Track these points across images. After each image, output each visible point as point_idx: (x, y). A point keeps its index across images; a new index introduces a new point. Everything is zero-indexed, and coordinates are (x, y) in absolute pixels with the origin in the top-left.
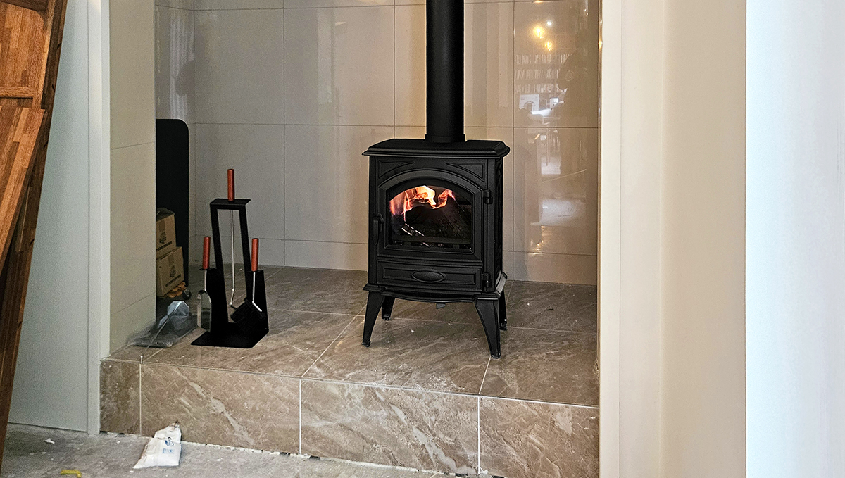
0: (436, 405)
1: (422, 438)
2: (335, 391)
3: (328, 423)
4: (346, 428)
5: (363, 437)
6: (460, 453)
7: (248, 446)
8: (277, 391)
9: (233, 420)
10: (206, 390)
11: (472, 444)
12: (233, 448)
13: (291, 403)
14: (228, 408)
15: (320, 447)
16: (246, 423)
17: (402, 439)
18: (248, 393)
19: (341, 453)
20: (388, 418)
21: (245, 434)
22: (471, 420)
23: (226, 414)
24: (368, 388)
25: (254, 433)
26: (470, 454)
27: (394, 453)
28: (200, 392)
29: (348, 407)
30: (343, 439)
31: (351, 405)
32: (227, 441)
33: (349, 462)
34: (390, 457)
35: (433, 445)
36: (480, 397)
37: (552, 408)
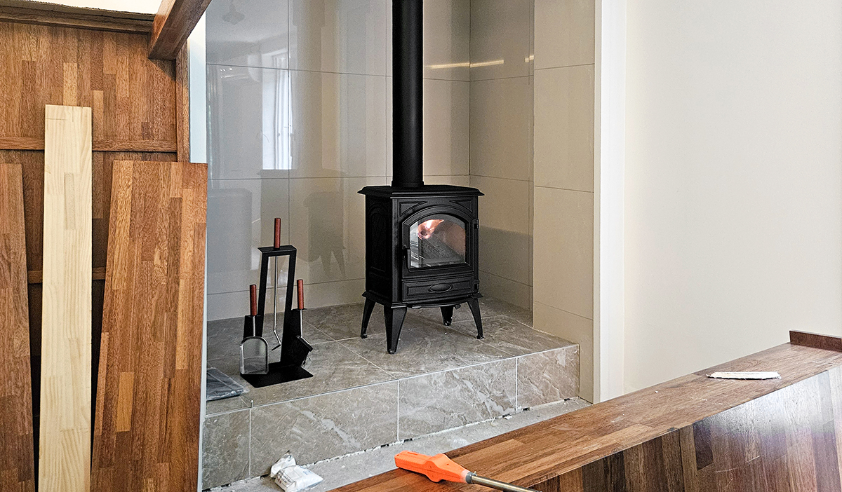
0: (492, 371)
1: (482, 397)
2: (425, 382)
3: (419, 409)
4: (433, 408)
5: (444, 411)
6: (506, 400)
7: (355, 449)
8: (380, 396)
9: (343, 433)
10: (317, 414)
11: (513, 392)
12: (341, 457)
13: (392, 401)
14: (337, 422)
15: (413, 430)
16: (353, 431)
17: (470, 403)
18: (355, 404)
19: (429, 429)
20: (462, 390)
21: (353, 441)
22: (512, 375)
23: (336, 429)
24: (448, 372)
25: (358, 436)
26: (511, 399)
27: (465, 415)
28: (312, 417)
29: (434, 391)
30: (429, 417)
31: (436, 390)
32: (339, 452)
33: (434, 434)
34: (462, 419)
35: (490, 400)
36: (517, 357)
37: (556, 352)
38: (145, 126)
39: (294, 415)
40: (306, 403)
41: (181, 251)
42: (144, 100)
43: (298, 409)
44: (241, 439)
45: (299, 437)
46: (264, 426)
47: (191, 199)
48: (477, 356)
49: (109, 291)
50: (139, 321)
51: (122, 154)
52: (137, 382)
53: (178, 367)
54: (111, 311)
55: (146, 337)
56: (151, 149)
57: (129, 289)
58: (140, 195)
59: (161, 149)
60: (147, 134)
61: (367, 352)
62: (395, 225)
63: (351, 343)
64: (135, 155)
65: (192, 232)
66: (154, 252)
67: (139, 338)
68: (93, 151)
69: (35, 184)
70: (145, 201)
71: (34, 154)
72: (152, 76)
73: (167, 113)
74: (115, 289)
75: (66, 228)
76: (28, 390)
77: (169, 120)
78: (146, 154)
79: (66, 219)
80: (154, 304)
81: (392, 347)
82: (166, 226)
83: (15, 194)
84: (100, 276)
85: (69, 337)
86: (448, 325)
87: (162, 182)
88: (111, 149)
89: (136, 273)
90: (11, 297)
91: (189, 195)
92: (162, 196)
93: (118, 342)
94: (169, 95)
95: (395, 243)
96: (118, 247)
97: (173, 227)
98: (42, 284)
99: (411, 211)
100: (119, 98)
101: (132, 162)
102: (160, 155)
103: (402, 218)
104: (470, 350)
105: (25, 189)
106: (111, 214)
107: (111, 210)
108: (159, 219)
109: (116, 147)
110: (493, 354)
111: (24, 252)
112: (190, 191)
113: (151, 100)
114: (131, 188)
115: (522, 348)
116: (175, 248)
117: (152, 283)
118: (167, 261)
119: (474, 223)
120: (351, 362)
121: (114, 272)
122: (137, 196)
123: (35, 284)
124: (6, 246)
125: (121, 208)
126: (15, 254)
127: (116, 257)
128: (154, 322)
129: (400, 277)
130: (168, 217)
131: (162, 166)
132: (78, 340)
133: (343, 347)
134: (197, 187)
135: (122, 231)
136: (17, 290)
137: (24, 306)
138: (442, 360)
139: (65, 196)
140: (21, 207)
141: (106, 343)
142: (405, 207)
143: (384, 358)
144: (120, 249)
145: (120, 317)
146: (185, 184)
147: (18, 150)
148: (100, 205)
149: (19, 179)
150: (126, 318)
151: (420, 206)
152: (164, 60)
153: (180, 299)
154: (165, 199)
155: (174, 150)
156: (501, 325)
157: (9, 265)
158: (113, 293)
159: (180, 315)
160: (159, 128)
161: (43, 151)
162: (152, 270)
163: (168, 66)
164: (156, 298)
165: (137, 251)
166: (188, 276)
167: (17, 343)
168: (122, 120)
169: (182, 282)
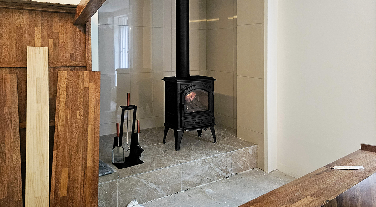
0: (222, 158)
1: (217, 170)
2: (193, 164)
3: (191, 176)
4: (196, 175)
5: (201, 177)
6: (227, 170)
7: (163, 195)
8: (174, 171)
9: (158, 188)
10: (147, 180)
11: (230, 167)
12: (157, 199)
13: (180, 173)
14: (156, 184)
15: (188, 186)
16: (162, 187)
17: (213, 173)
18: (163, 176)
19: (195, 185)
20: (209, 167)
21: (162, 192)
22: (230, 159)
23: (155, 187)
24: (203, 159)
25: (164, 190)
26: (229, 170)
27: (210, 178)
28: (145, 182)
29: (197, 168)
30: (195, 180)
31: (198, 167)
32: (156, 197)
33: (197, 187)
34: (209, 180)
35: (221, 171)
36: (232, 152)
37: (248, 149)
38: (72, 55)
39: (137, 181)
40: (142, 176)
41: (89, 112)
42: (72, 43)
43: (139, 179)
44: (114, 194)
45: (139, 192)
46: (124, 187)
47: (93, 88)
48: (215, 151)
49: (57, 131)
50: (70, 145)
51: (62, 68)
52: (70, 173)
53: (88, 165)
54: (57, 140)
55: (73, 152)
56: (75, 65)
57: (66, 130)
58: (70, 86)
59: (79, 65)
60: (73, 58)
61: (166, 150)
62: (179, 94)
63: (159, 146)
64: (68, 68)
65: (94, 103)
66: (77, 113)
67: (70, 152)
68: (49, 67)
69: (22, 82)
70: (73, 89)
71: (22, 69)
72: (75, 32)
73: (82, 49)
74: (59, 130)
75: (37, 103)
76: (20, 179)
77: (83, 52)
78: (72, 68)
79: (37, 99)
80: (77, 137)
81: (177, 148)
82: (82, 100)
83: (14, 88)
84: (52, 124)
85: (39, 153)
86: (200, 136)
87: (80, 80)
88: (57, 66)
89: (69, 122)
90: (12, 136)
91: (92, 86)
92: (80, 87)
93: (61, 155)
94: (82, 41)
95: (179, 102)
96: (60, 111)
97: (85, 101)
98: (26, 129)
99: (185, 88)
100: (60, 43)
101: (66, 72)
102: (79, 68)
103: (181, 91)
104: (211, 148)
105: (18, 85)
106: (57, 96)
107: (57, 94)
108: (79, 97)
109: (59, 65)
110: (222, 150)
111: (18, 114)
112: (92, 84)
113: (75, 43)
114: (66, 83)
115: (234, 147)
116: (86, 111)
117: (76, 127)
118: (83, 117)
119: (212, 92)
120: (160, 155)
121: (59, 122)
122: (69, 87)
123: (23, 129)
124: (9, 112)
125: (62, 93)
126: (14, 115)
127: (60, 115)
128: (77, 145)
129: (181, 117)
130: (83, 97)
131: (80, 73)
132: (43, 155)
133: (156, 148)
134: (96, 82)
135: (62, 104)
136: (15, 132)
137: (18, 140)
138: (200, 154)
139: (36, 88)
140: (16, 94)
141: (55, 155)
142: (183, 86)
143: (174, 153)
144: (61, 112)
145: (61, 143)
146: (91, 81)
147: (15, 67)
148: (52, 91)
149: (15, 81)
150: (65, 143)
151: (190, 86)
152: (80, 25)
153: (89, 134)
154: (81, 88)
155: (85, 66)
156: (223, 136)
157: (11, 121)
158: (58, 132)
159: (89, 141)
160: (78, 56)
161: (26, 68)
162: (76, 121)
163: (82, 28)
164: (78, 134)
165: (69, 112)
166: (92, 123)
167: (15, 157)
168: (62, 52)
169: (89, 126)
